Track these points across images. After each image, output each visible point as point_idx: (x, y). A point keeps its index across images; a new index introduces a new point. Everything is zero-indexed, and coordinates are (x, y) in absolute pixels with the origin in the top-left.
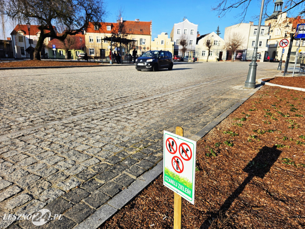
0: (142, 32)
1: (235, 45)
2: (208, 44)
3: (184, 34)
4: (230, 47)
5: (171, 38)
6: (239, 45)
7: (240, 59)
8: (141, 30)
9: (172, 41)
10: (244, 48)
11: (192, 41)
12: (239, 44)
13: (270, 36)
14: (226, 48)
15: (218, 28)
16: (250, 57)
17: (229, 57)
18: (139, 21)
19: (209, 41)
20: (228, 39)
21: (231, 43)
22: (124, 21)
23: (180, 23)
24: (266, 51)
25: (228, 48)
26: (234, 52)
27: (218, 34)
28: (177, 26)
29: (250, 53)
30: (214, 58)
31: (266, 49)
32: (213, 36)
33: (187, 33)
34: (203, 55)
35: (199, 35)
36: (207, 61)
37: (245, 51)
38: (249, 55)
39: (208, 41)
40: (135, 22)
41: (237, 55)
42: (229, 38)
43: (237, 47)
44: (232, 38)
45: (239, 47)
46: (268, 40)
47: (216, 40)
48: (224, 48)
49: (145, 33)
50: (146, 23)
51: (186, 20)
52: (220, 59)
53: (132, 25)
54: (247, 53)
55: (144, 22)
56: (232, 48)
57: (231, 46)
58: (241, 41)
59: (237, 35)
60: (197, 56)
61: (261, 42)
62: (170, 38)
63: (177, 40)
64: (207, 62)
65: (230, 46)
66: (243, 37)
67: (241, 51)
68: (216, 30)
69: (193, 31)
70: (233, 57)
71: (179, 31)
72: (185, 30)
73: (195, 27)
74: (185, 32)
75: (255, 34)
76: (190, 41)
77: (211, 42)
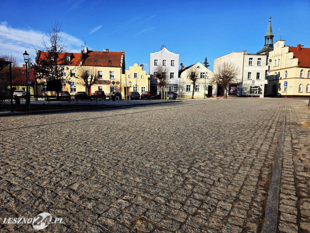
0: (110, 64)
1: (227, 77)
2: (193, 77)
3: (163, 65)
4: (221, 80)
7: (234, 94)
8: (109, 61)
10: (239, 81)
11: (173, 73)
12: (232, 76)
13: (269, 67)
14: (216, 82)
15: (206, 59)
17: (220, 93)
18: (108, 51)
19: (194, 73)
20: (218, 71)
21: (221, 75)
22: (89, 52)
23: (157, 52)
24: (265, 85)
25: (218, 81)
26: (226, 86)
27: (206, 66)
28: (154, 56)
30: (201, 93)
31: (266, 82)
32: (198, 67)
33: (166, 64)
34: (187, 90)
35: (184, 67)
36: (193, 98)
37: (239, 85)
39: (192, 73)
40: (104, 52)
41: (230, 89)
42: (219, 69)
43: (229, 80)
44: (222, 69)
45: (233, 79)
46: (266, 71)
48: (213, 81)
49: (113, 65)
50: (116, 53)
51: (165, 48)
52: (209, 95)
53: (99, 55)
54: (243, 87)
55: (115, 52)
56: (223, 81)
57: (222, 79)
58: (234, 72)
59: (229, 65)
60: (182, 91)
61: (259, 74)
63: (154, 73)
64: (193, 100)
65: (221, 78)
66: (236, 68)
67: (235, 85)
68: (204, 62)
69: (174, 62)
70: (225, 93)
71: (157, 62)
72: (163, 61)
73: (176, 57)
74: (163, 63)
75: (250, 65)
76: (171, 73)
77: (196, 74)
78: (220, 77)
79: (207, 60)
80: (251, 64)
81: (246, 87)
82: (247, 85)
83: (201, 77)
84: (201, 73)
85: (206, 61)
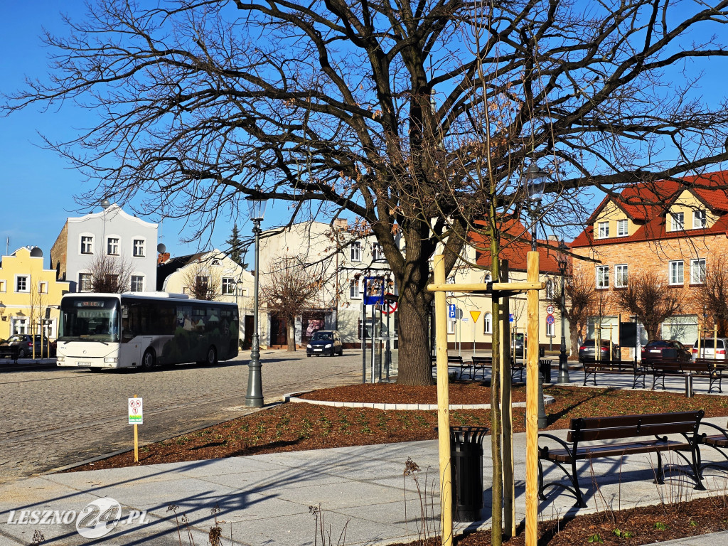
2: (201, 290)
3: (109, 254)
4: (279, 301)
5: (55, 265)
6: (305, 296)
9: (61, 276)
10: (325, 305)
11: (141, 278)
12: (306, 291)
14: (265, 305)
15: (235, 231)
16: (351, 334)
17: (278, 337)
19: (205, 279)
21: (279, 289)
23: (89, 215)
25: (272, 305)
26: (292, 318)
28: (79, 226)
29: (349, 321)
32: (215, 262)
33: (119, 251)
35: (167, 256)
37: (331, 313)
38: (348, 326)
39: (198, 279)
41: (305, 326)
43: (302, 299)
45: (308, 300)
47: (228, 276)
51: (114, 205)
52: (249, 342)
54: (340, 319)
56: (285, 304)
57: (281, 298)
62: (51, 268)
63: (81, 275)
65: (278, 297)
67: (321, 315)
68: (228, 240)
69: (144, 245)
70: (291, 336)
71: (89, 245)
72: (110, 240)
73: (148, 231)
74: (109, 247)
75: (355, 259)
76: (134, 278)
77: (209, 284)
78: (276, 292)
79: (238, 234)
80: (357, 258)
81: (344, 322)
82: (347, 314)
83: (224, 291)
84: (224, 280)
85: (236, 237)
